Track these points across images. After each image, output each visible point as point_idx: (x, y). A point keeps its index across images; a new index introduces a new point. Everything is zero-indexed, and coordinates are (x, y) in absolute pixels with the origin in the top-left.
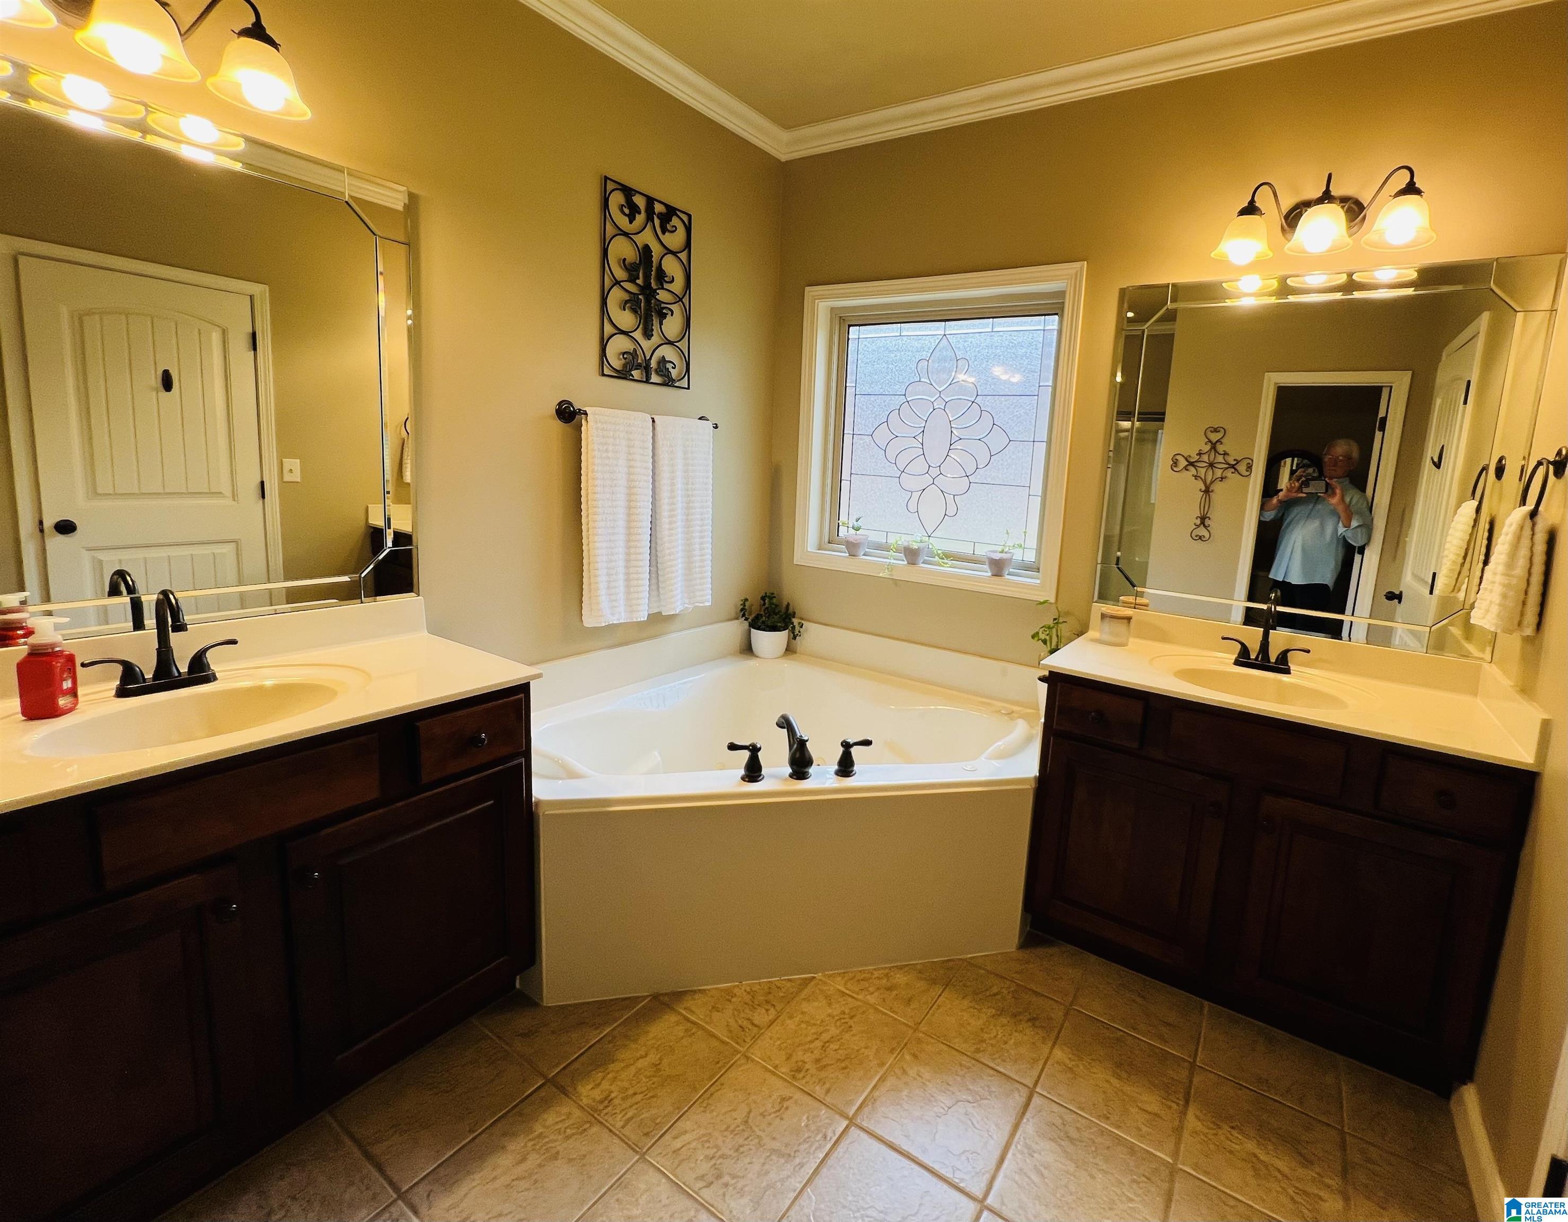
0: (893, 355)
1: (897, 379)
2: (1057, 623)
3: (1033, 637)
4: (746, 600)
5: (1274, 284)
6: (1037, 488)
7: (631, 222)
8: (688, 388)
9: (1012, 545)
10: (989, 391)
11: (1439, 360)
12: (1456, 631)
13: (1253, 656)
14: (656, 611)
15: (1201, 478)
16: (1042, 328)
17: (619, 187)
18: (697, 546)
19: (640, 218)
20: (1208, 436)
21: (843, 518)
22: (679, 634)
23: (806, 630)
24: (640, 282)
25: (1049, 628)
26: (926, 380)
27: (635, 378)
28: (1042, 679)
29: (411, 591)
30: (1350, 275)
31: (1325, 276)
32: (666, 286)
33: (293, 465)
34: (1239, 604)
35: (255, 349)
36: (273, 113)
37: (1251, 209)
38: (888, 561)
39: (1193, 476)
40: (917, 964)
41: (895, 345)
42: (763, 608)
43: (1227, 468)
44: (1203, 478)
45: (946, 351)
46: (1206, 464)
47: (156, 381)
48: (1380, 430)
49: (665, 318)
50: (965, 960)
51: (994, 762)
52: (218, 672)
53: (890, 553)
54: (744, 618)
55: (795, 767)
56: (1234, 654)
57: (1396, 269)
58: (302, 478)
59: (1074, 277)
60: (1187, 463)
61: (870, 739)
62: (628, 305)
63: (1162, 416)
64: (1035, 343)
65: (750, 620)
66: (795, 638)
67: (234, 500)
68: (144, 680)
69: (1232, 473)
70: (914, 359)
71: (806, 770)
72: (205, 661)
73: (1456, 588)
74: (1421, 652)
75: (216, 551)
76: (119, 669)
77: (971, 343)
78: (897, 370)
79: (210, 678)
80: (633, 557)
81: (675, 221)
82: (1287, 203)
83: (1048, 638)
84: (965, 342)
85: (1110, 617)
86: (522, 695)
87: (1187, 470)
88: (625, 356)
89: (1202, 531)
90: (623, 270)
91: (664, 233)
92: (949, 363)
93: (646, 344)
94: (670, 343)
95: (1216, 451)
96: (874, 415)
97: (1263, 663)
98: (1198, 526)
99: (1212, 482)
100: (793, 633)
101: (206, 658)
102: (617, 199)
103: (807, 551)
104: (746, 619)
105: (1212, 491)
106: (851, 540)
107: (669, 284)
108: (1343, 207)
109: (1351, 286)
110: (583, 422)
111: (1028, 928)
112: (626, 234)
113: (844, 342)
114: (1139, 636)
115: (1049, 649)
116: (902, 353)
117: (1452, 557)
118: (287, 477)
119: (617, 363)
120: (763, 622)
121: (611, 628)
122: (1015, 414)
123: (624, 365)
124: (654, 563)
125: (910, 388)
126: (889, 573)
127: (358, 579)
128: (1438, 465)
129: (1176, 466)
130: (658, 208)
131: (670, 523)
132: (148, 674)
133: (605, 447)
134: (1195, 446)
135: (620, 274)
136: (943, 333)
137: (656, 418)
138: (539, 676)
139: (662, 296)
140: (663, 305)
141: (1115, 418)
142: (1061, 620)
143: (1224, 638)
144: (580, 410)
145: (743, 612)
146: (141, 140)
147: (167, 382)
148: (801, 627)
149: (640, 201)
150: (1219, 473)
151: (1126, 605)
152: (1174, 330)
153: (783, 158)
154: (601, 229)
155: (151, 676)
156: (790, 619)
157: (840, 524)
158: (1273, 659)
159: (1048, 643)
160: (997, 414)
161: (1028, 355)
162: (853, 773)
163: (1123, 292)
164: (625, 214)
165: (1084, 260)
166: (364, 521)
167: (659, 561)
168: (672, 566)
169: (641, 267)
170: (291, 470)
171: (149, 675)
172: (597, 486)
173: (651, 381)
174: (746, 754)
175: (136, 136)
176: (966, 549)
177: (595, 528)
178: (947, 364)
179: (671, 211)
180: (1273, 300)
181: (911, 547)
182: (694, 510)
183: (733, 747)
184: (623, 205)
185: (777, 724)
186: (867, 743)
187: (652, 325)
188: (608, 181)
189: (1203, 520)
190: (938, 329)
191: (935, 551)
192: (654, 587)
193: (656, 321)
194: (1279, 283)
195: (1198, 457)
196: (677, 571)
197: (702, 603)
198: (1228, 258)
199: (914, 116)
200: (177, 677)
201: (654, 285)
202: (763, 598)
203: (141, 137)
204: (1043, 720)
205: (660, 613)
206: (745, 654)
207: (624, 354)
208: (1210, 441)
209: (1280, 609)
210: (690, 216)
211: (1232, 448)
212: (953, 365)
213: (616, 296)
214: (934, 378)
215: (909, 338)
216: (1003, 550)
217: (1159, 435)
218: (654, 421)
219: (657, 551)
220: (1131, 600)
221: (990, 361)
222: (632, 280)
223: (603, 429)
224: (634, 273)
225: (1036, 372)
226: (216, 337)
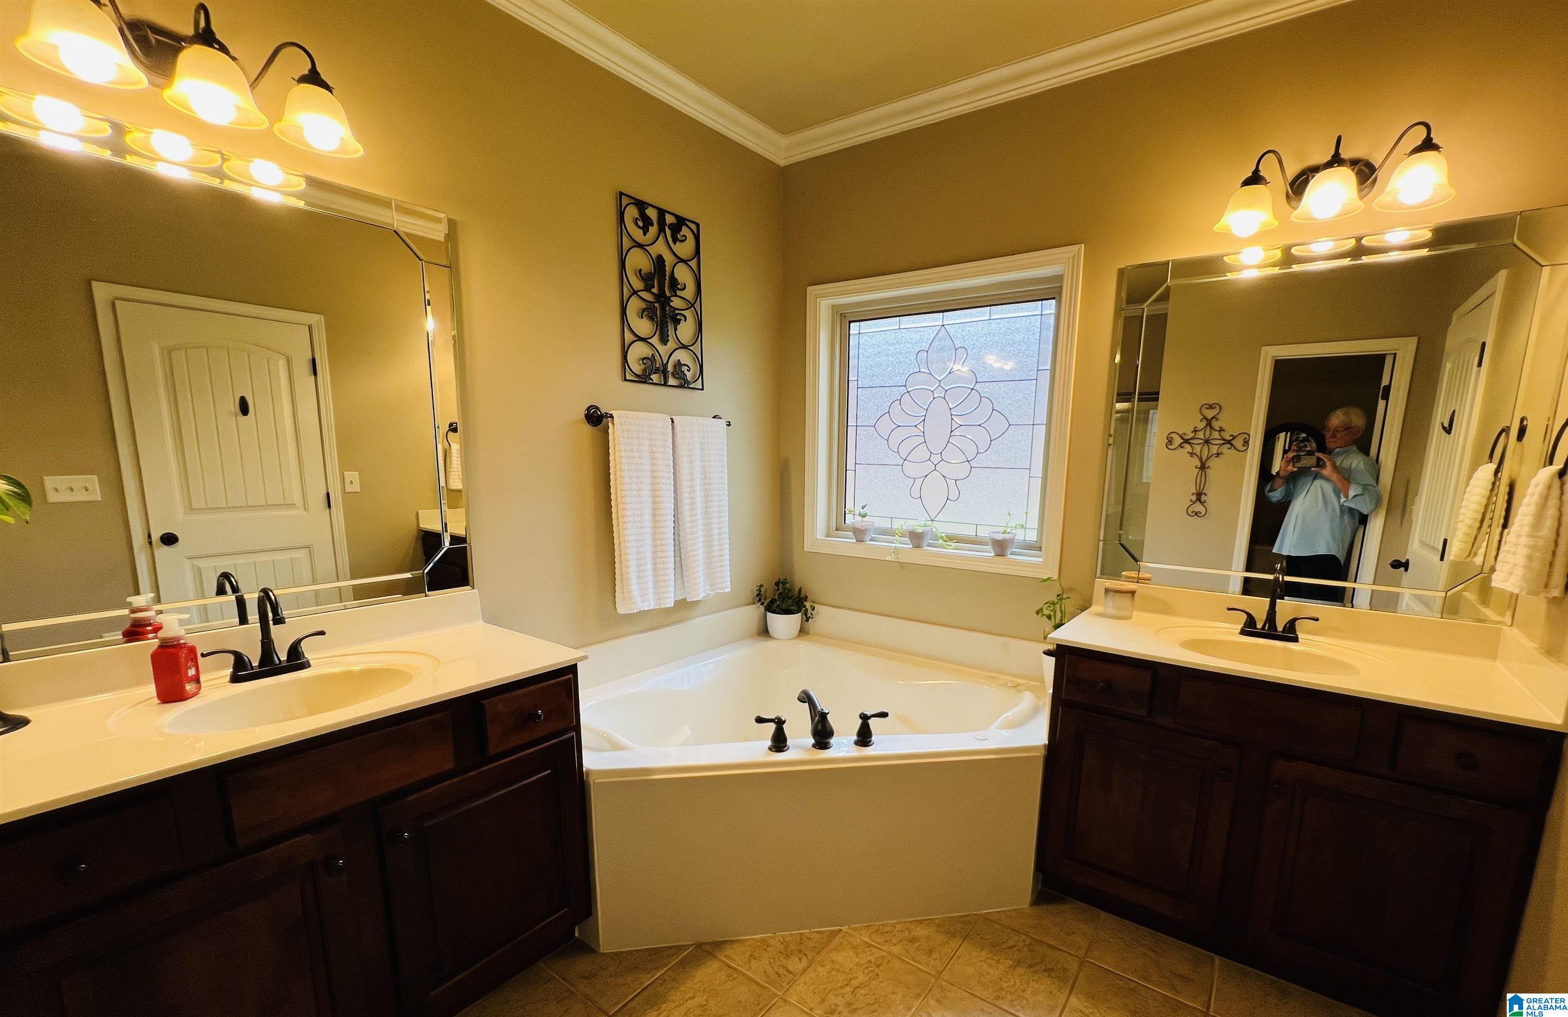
0: (892, 348)
1: (897, 370)
2: (1061, 599)
3: (1037, 613)
4: (762, 586)
5: (1278, 254)
6: (1038, 470)
7: (645, 234)
8: (702, 389)
9: (1014, 525)
10: (987, 377)
11: (1449, 323)
12: (1471, 596)
13: (1259, 626)
14: (681, 598)
15: (1196, 455)
16: (1040, 313)
17: (632, 201)
18: (716, 537)
19: (653, 230)
20: (1203, 413)
21: (849, 505)
22: (702, 619)
23: (818, 613)
24: (655, 290)
25: (1054, 604)
26: (925, 371)
27: (654, 382)
28: (1048, 653)
29: (467, 584)
30: (1359, 239)
31: (1333, 242)
32: (679, 293)
33: (352, 476)
34: (1237, 574)
35: (315, 373)
36: (330, 152)
37: (1255, 179)
38: (894, 545)
39: (1188, 453)
40: (936, 919)
41: (895, 338)
42: (777, 593)
43: (1223, 444)
44: (1199, 455)
45: (944, 341)
46: (1202, 441)
47: (235, 406)
48: (1383, 399)
49: (679, 323)
50: (981, 915)
51: (1003, 732)
52: (312, 659)
53: (896, 538)
54: (760, 603)
55: (817, 738)
56: (1240, 624)
57: (1410, 230)
58: (361, 487)
59: (1071, 260)
60: (1182, 441)
61: (886, 711)
62: (646, 313)
63: (1157, 396)
64: (1033, 328)
65: (765, 605)
66: (807, 620)
67: (306, 511)
68: (252, 668)
69: (1228, 448)
70: (913, 350)
71: (828, 741)
72: (300, 650)
73: (1472, 552)
74: (1435, 617)
75: (294, 556)
76: (231, 658)
77: (969, 332)
78: (897, 362)
79: (305, 665)
80: (659, 548)
81: (685, 231)
82: (1292, 170)
83: (1052, 613)
84: (963, 331)
85: (1115, 592)
86: (571, 676)
87: (1183, 447)
88: (645, 362)
89: (1198, 507)
90: (640, 280)
91: (675, 243)
92: (948, 353)
93: (662, 349)
94: (685, 347)
95: (1211, 428)
96: (876, 407)
97: (1270, 631)
98: (1194, 502)
99: (1208, 459)
100: (806, 615)
101: (301, 647)
102: (631, 213)
103: (816, 539)
104: (762, 604)
105: (1209, 467)
106: (858, 526)
107: (680, 292)
108: (1353, 170)
109: (1359, 251)
110: (610, 425)
111: (1040, 887)
112: (641, 246)
113: (846, 338)
114: (1145, 609)
115: (1053, 624)
116: (902, 345)
117: (1468, 521)
118: (349, 488)
119: (637, 368)
120: (778, 606)
121: (642, 614)
122: (1015, 398)
123: (643, 369)
124: (677, 554)
125: (910, 379)
126: (896, 556)
127: (421, 575)
128: (1448, 430)
129: (1171, 444)
130: (669, 219)
131: (692, 516)
132: (255, 662)
133: (631, 447)
134: (1189, 423)
135: (637, 284)
136: (941, 324)
137: (674, 417)
138: (585, 658)
139: (676, 303)
140: (677, 312)
141: (1115, 399)
142: (1064, 597)
143: (1229, 609)
144: (607, 413)
145: (759, 597)
146: (220, 186)
147: (244, 408)
148: (813, 609)
149: (652, 213)
150: (1214, 449)
151: (1129, 579)
152: (1167, 309)
153: (782, 163)
154: (618, 241)
155: (257, 664)
156: (803, 603)
157: (847, 512)
158: (1280, 628)
159: (1053, 619)
160: (996, 400)
161: (1026, 340)
162: (872, 742)
163: (1121, 272)
164: (639, 227)
165: (1081, 243)
166: (415, 526)
167: (682, 551)
168: (694, 556)
169: (656, 276)
170: (351, 481)
171: (255, 664)
172: (624, 483)
173: (669, 384)
174: (772, 727)
175: (215, 182)
176: (969, 531)
177: (624, 522)
178: (945, 354)
179: (681, 222)
180: (1276, 271)
181: (916, 531)
182: (711, 504)
183: (760, 720)
184: (637, 219)
185: (798, 699)
186: (884, 715)
187: (668, 331)
188: (623, 196)
189: (1199, 496)
190: (937, 320)
191: (939, 534)
192: (678, 576)
193: (671, 328)
194: (1282, 254)
195: (1193, 434)
196: (699, 561)
197: (723, 589)
198: (1231, 230)
199: (908, 111)
200: (278, 664)
201: (668, 294)
202: (777, 584)
203: (220, 183)
204: (1051, 691)
205: (685, 599)
206: (761, 636)
207: (644, 359)
208: (1205, 418)
209: (1287, 578)
210: (698, 225)
211: (1228, 423)
212: (952, 355)
213: (634, 305)
214: (934, 367)
215: (908, 330)
216: (1005, 531)
217: (1151, 415)
218: (673, 422)
219: (680, 542)
220: (1134, 575)
221: (988, 349)
222: (648, 289)
223: (628, 431)
224: (649, 282)
225: (1033, 357)
226: (282, 364)
